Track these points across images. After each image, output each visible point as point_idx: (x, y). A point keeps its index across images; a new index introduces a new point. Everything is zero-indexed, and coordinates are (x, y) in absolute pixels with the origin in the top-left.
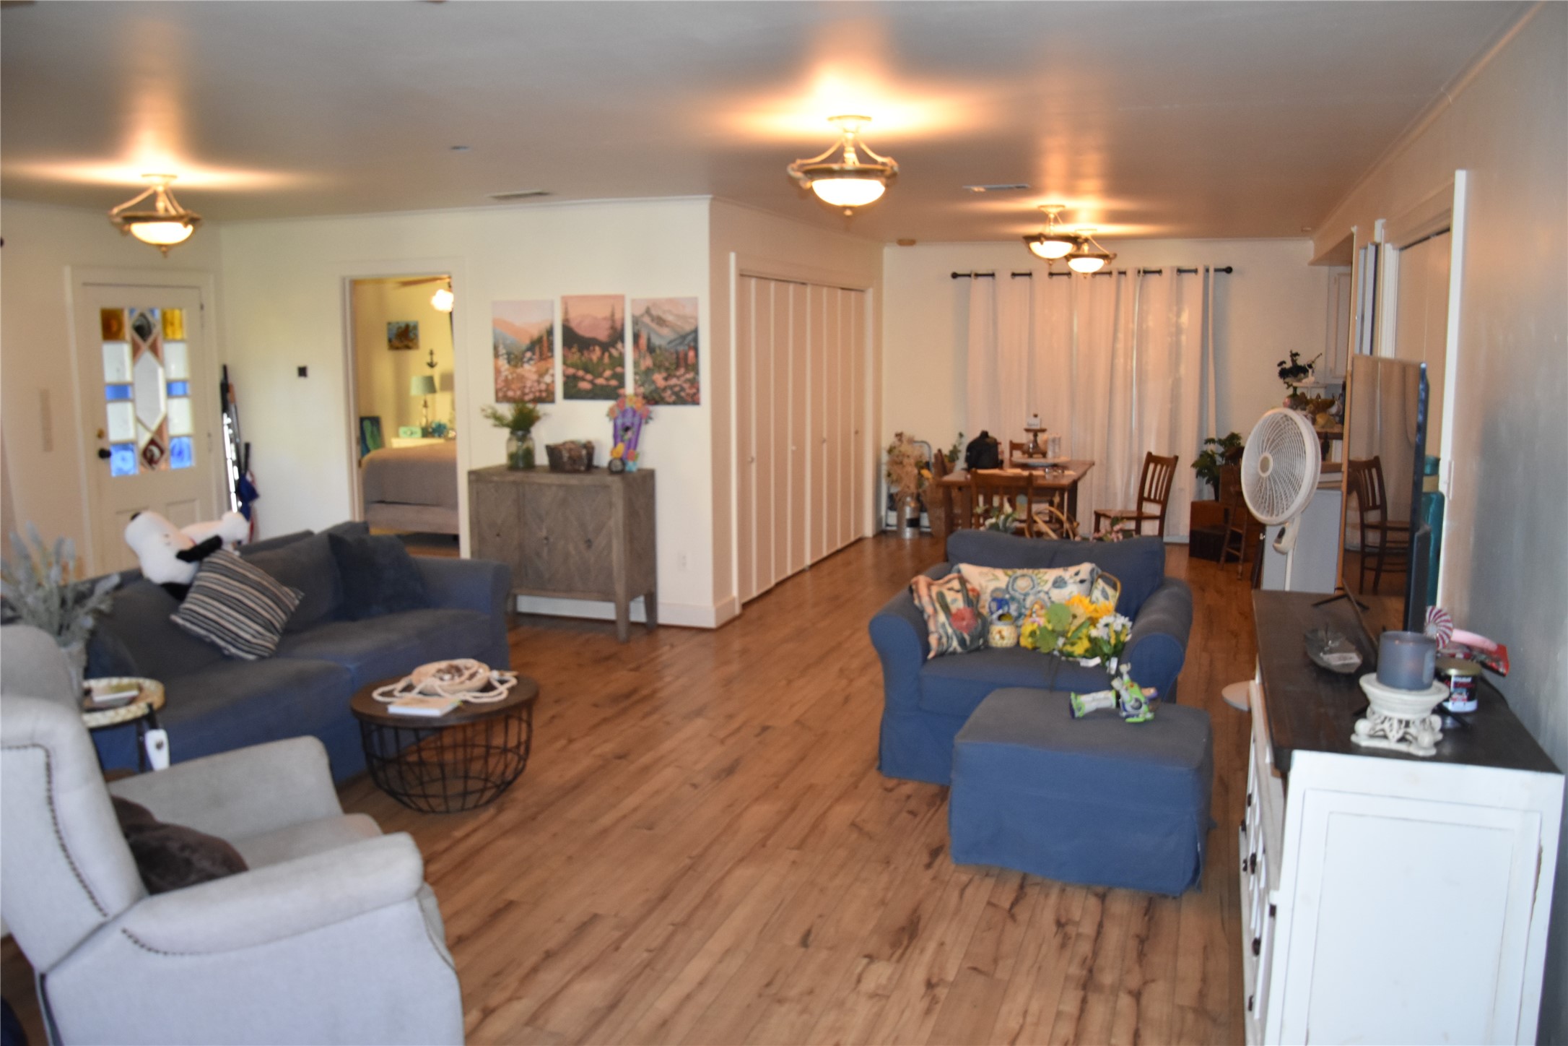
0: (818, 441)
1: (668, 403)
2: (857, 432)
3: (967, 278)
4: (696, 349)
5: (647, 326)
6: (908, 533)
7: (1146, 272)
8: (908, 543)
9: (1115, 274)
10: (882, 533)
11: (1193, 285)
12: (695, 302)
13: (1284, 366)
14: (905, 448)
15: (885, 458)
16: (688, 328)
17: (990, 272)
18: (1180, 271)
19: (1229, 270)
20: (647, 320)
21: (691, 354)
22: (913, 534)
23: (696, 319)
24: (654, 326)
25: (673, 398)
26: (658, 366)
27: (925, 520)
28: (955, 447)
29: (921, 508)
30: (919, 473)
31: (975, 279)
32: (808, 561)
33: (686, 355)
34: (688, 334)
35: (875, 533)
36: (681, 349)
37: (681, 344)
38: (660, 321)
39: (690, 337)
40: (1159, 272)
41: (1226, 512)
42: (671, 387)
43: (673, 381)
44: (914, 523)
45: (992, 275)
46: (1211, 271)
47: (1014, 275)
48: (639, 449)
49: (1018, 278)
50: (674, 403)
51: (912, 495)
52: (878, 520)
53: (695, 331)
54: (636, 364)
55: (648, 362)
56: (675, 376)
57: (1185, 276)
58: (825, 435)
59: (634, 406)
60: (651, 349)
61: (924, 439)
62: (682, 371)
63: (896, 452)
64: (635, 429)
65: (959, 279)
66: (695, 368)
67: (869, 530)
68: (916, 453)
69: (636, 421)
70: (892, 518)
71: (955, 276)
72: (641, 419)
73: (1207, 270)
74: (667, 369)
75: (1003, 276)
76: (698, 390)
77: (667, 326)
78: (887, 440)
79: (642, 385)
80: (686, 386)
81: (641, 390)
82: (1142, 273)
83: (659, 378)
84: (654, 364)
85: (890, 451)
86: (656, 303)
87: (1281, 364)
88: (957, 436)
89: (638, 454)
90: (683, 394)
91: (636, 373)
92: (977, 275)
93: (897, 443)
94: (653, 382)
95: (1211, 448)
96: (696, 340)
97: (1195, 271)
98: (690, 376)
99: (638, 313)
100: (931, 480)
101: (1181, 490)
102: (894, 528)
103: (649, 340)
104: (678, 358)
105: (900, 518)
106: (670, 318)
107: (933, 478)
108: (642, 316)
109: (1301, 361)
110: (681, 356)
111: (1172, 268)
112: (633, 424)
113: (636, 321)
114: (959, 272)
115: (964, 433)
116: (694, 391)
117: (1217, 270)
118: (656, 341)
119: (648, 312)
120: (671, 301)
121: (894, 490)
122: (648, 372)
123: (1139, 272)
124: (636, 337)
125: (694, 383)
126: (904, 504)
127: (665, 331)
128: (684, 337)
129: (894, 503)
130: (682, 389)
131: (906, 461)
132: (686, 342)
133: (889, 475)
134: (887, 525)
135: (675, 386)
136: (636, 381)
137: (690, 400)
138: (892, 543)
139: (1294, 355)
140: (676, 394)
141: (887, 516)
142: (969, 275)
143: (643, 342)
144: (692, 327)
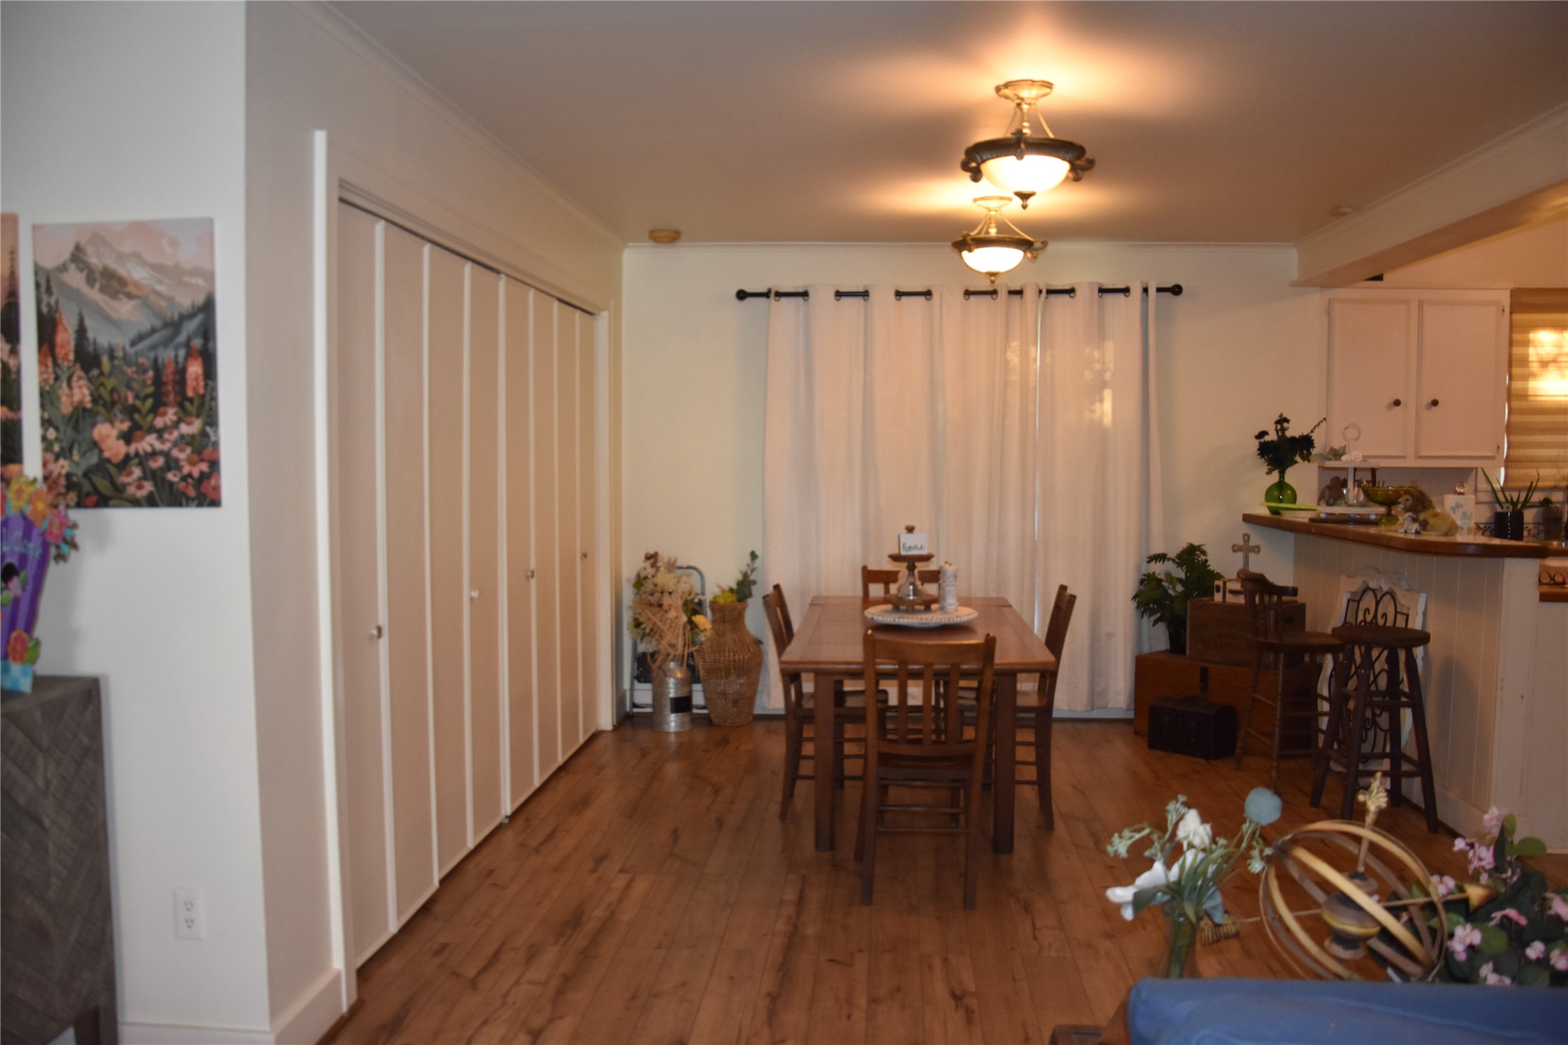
0: (519, 575)
1: (135, 503)
2: (585, 555)
3: (762, 300)
4: (208, 360)
5: (75, 295)
6: (673, 722)
7: (1050, 292)
8: (673, 738)
9: (1003, 294)
10: (627, 719)
11: (1125, 312)
12: (204, 232)
13: (1267, 438)
14: (664, 579)
15: (628, 594)
16: (186, 301)
17: (801, 290)
18: (1102, 291)
19: (1176, 290)
20: (75, 279)
21: (195, 369)
22: (682, 724)
23: (210, 277)
24: (94, 294)
25: (148, 487)
26: (105, 404)
27: (698, 698)
28: (745, 575)
29: (693, 676)
30: (690, 622)
31: (777, 303)
32: (507, 808)
33: (181, 373)
34: (184, 318)
35: (615, 723)
36: (166, 355)
37: (166, 343)
38: (113, 283)
39: (192, 326)
40: (1070, 291)
41: (1204, 672)
42: (142, 459)
43: (148, 443)
44: (682, 705)
45: (804, 294)
46: (1152, 291)
47: (839, 294)
48: (40, 631)
49: (845, 300)
50: (151, 502)
51: (680, 660)
52: (619, 701)
53: (208, 307)
54: (47, 397)
55: (81, 392)
56: (152, 429)
57: (1109, 298)
58: (533, 566)
59: (28, 510)
60: (87, 358)
61: (692, 564)
62: (171, 414)
63: (649, 586)
64: (27, 573)
65: (749, 300)
66: (206, 407)
67: (606, 720)
68: (684, 587)
69: (34, 550)
70: (644, 694)
71: (742, 295)
72: (45, 546)
73: (1145, 290)
74: (131, 411)
75: (822, 297)
76: (214, 464)
77: (130, 296)
78: (632, 565)
79: (65, 453)
80: (182, 455)
81: (63, 466)
82: (1044, 292)
83: (108, 434)
84: (96, 399)
85: (639, 582)
86: (99, 235)
87: (1262, 434)
88: (748, 558)
89: (38, 643)
90: (171, 476)
91: (46, 423)
92: (779, 295)
93: (650, 571)
94: (95, 445)
95: (1158, 569)
96: (208, 332)
97: (1126, 291)
98: (191, 428)
99: (50, 263)
100: (709, 633)
101: (1110, 636)
102: (649, 710)
103: (81, 331)
104: (158, 381)
105: (658, 696)
106: (137, 274)
107: (713, 629)
108: (63, 268)
109: (1293, 431)
110: (168, 374)
111: (1091, 284)
112: (23, 558)
113: (45, 283)
114: (749, 290)
115: (758, 552)
116: (204, 467)
117: (1159, 290)
118: (101, 336)
119: (78, 256)
120: (141, 229)
121: (642, 648)
122: (81, 418)
123: (1040, 292)
124: (47, 327)
125: (205, 447)
126: (666, 674)
127: (125, 309)
128: (175, 325)
129: (645, 668)
130: (171, 464)
131: (667, 601)
132: (182, 338)
133: (637, 624)
134: (634, 705)
135: (154, 454)
136: (47, 443)
137: (192, 493)
138: (643, 736)
139: (1282, 421)
140: (155, 477)
141: (632, 689)
142: (766, 295)
143: (66, 338)
144: (200, 299)
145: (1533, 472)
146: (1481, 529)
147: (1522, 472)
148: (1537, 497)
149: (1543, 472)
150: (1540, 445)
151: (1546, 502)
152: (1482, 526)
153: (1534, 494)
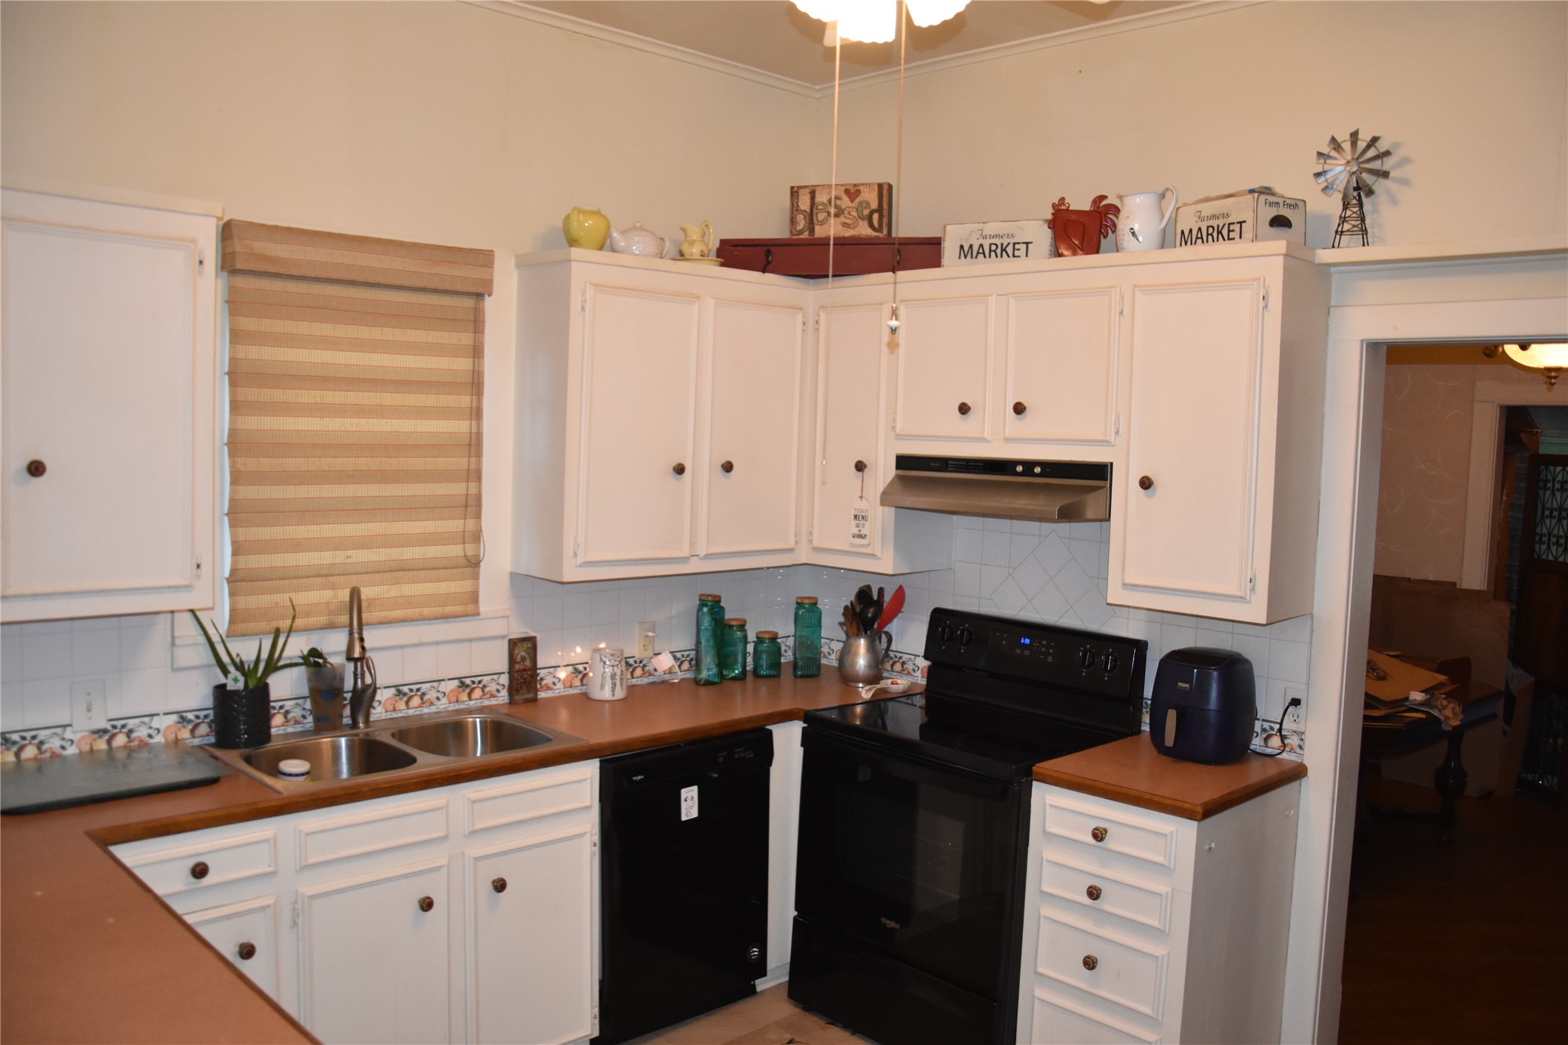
145: (282, 599)
146: (190, 721)
147: (266, 600)
148: (296, 647)
149: (301, 598)
150: (298, 546)
151: (313, 659)
152: (190, 716)
153: (291, 640)
